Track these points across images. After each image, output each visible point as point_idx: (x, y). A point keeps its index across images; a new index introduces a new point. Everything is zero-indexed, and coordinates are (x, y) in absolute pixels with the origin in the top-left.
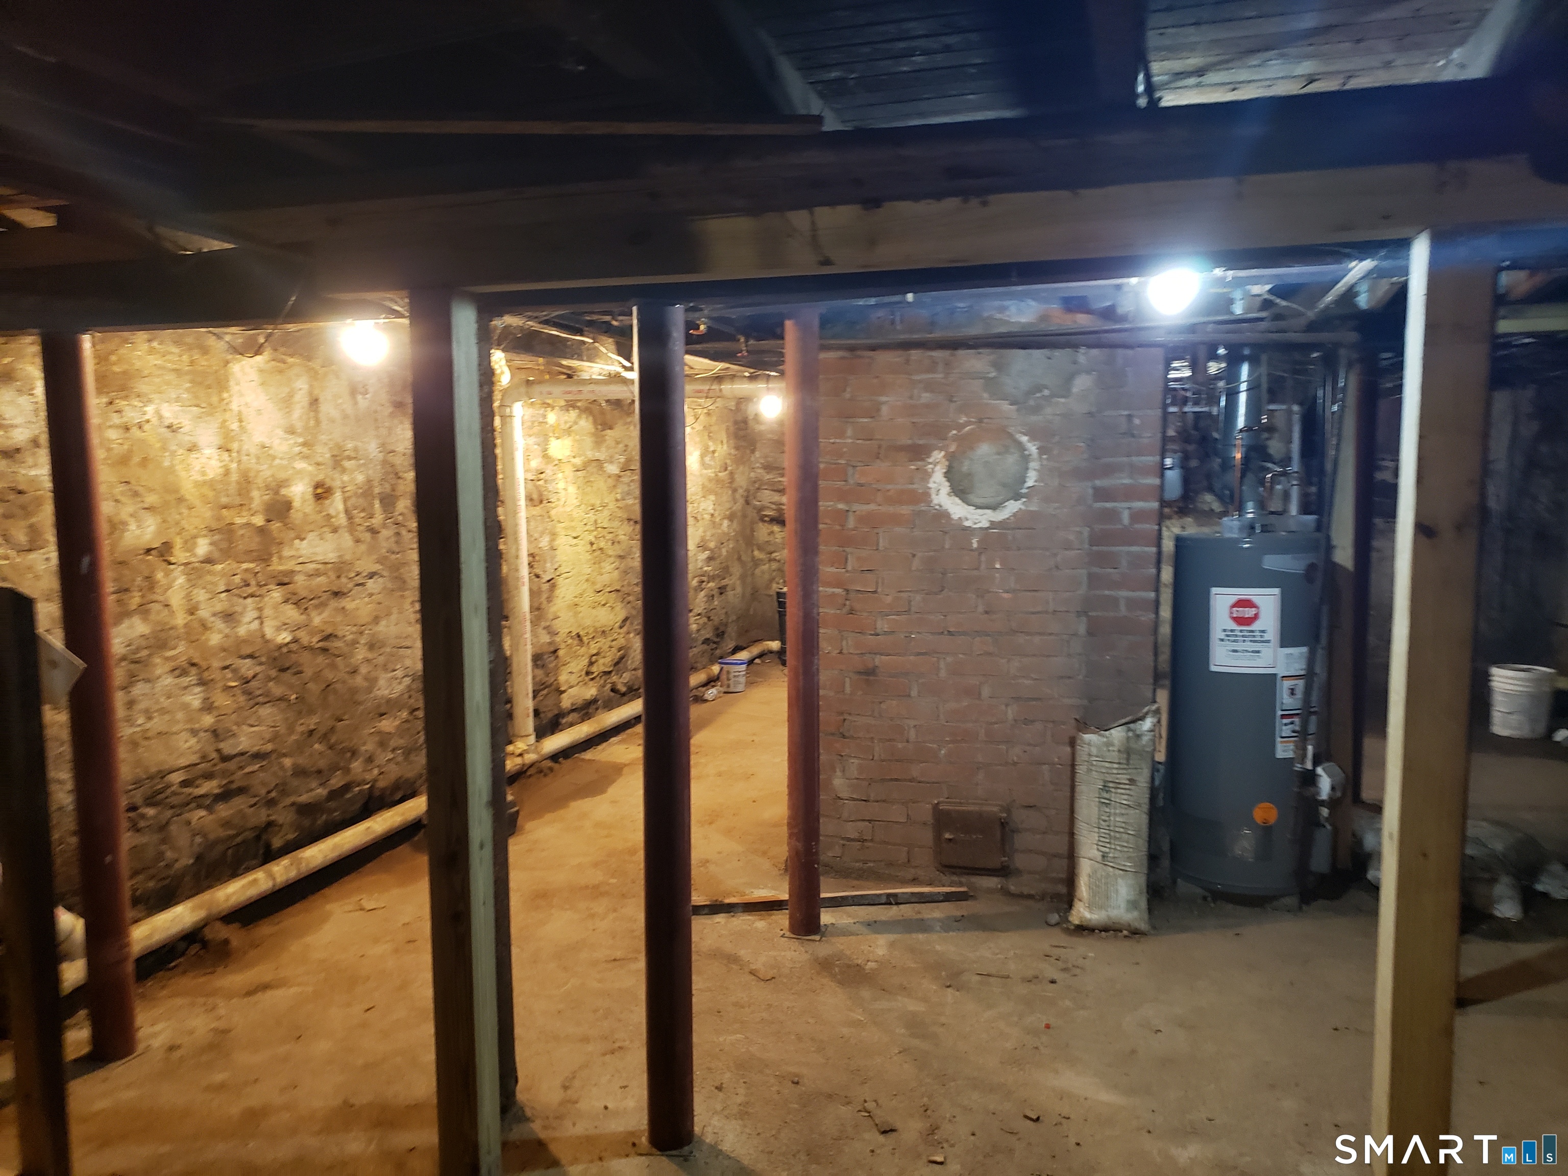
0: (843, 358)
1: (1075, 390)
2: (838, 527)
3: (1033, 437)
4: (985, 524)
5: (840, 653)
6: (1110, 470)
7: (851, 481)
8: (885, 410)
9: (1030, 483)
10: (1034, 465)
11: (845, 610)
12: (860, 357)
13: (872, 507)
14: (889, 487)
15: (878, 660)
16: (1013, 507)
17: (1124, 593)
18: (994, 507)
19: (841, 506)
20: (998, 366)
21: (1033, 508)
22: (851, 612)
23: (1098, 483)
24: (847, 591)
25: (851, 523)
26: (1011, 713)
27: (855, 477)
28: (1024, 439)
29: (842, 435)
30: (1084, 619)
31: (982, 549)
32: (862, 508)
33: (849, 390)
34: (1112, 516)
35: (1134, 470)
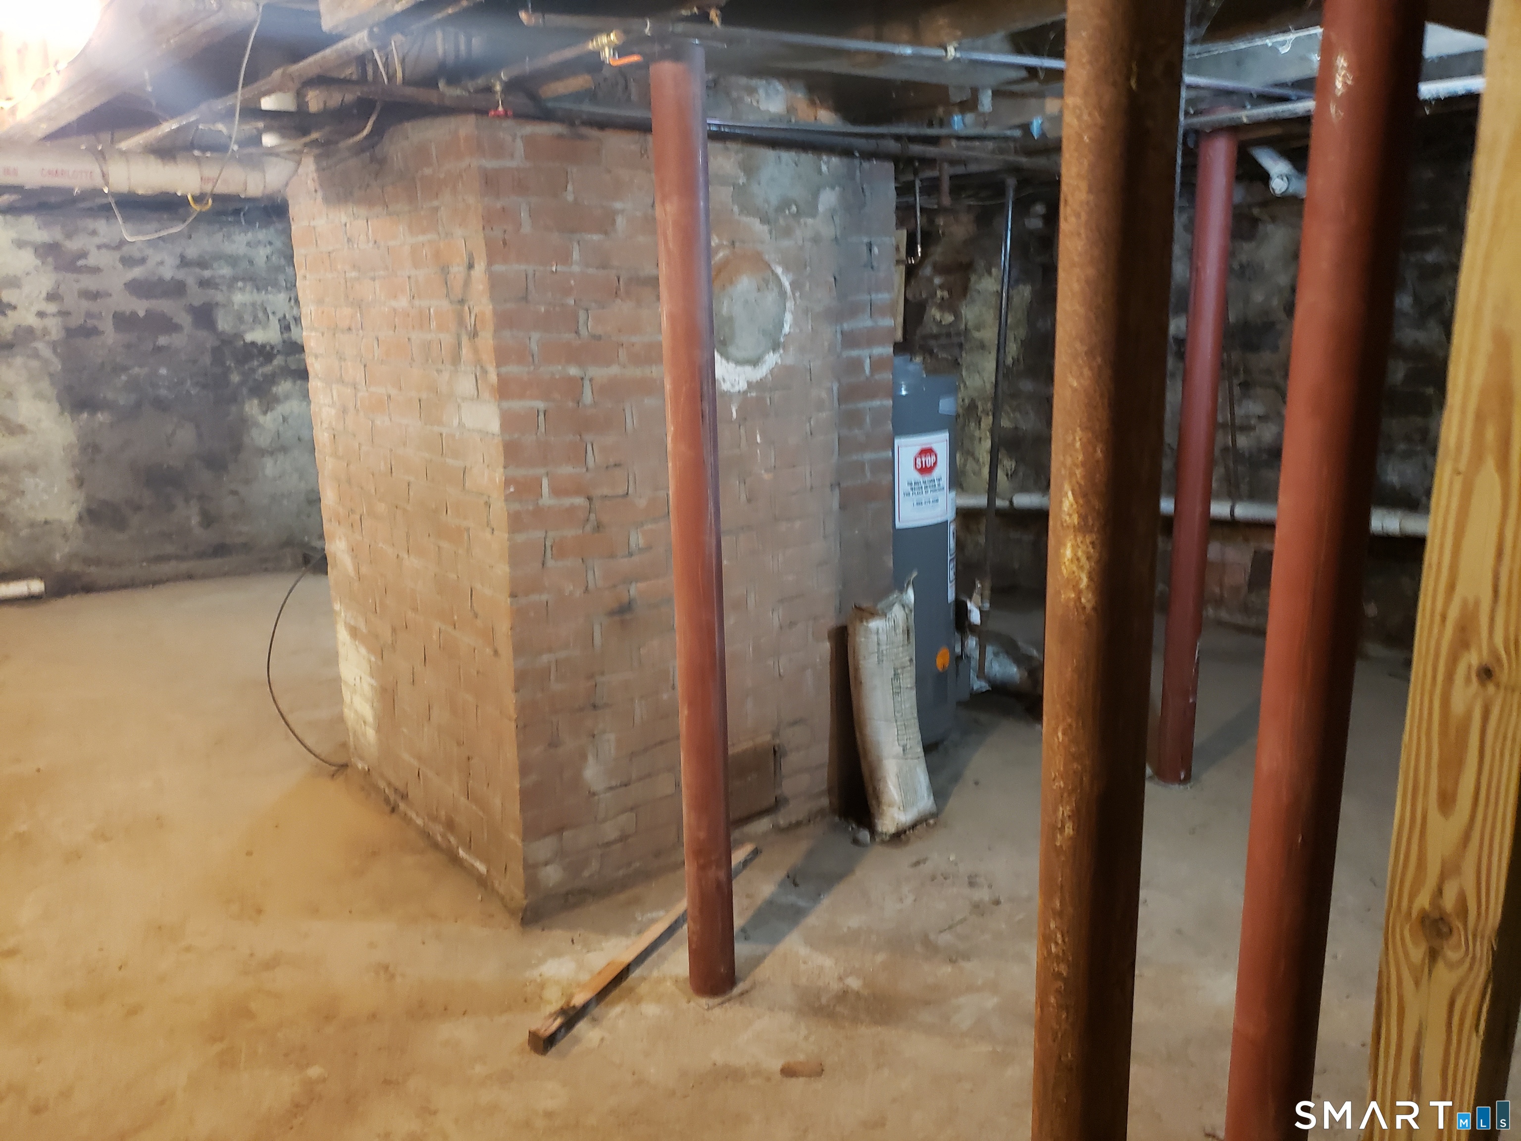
0: (560, 136)
1: (821, 208)
2: (571, 404)
3: (787, 269)
4: (743, 386)
5: (587, 590)
6: (853, 311)
7: (583, 332)
8: (620, 221)
9: (787, 329)
10: (790, 304)
11: (588, 528)
12: (582, 137)
13: (614, 370)
14: (634, 339)
15: (634, 590)
16: (772, 359)
17: (868, 456)
18: (755, 362)
19: (573, 371)
20: (749, 170)
21: (790, 360)
22: (599, 527)
23: (846, 326)
24: (590, 499)
25: (588, 397)
26: (776, 619)
27: (589, 326)
28: (779, 270)
29: (565, 258)
30: (837, 492)
31: (743, 417)
32: (600, 373)
33: (570, 187)
34: (855, 365)
35: (873, 309)
